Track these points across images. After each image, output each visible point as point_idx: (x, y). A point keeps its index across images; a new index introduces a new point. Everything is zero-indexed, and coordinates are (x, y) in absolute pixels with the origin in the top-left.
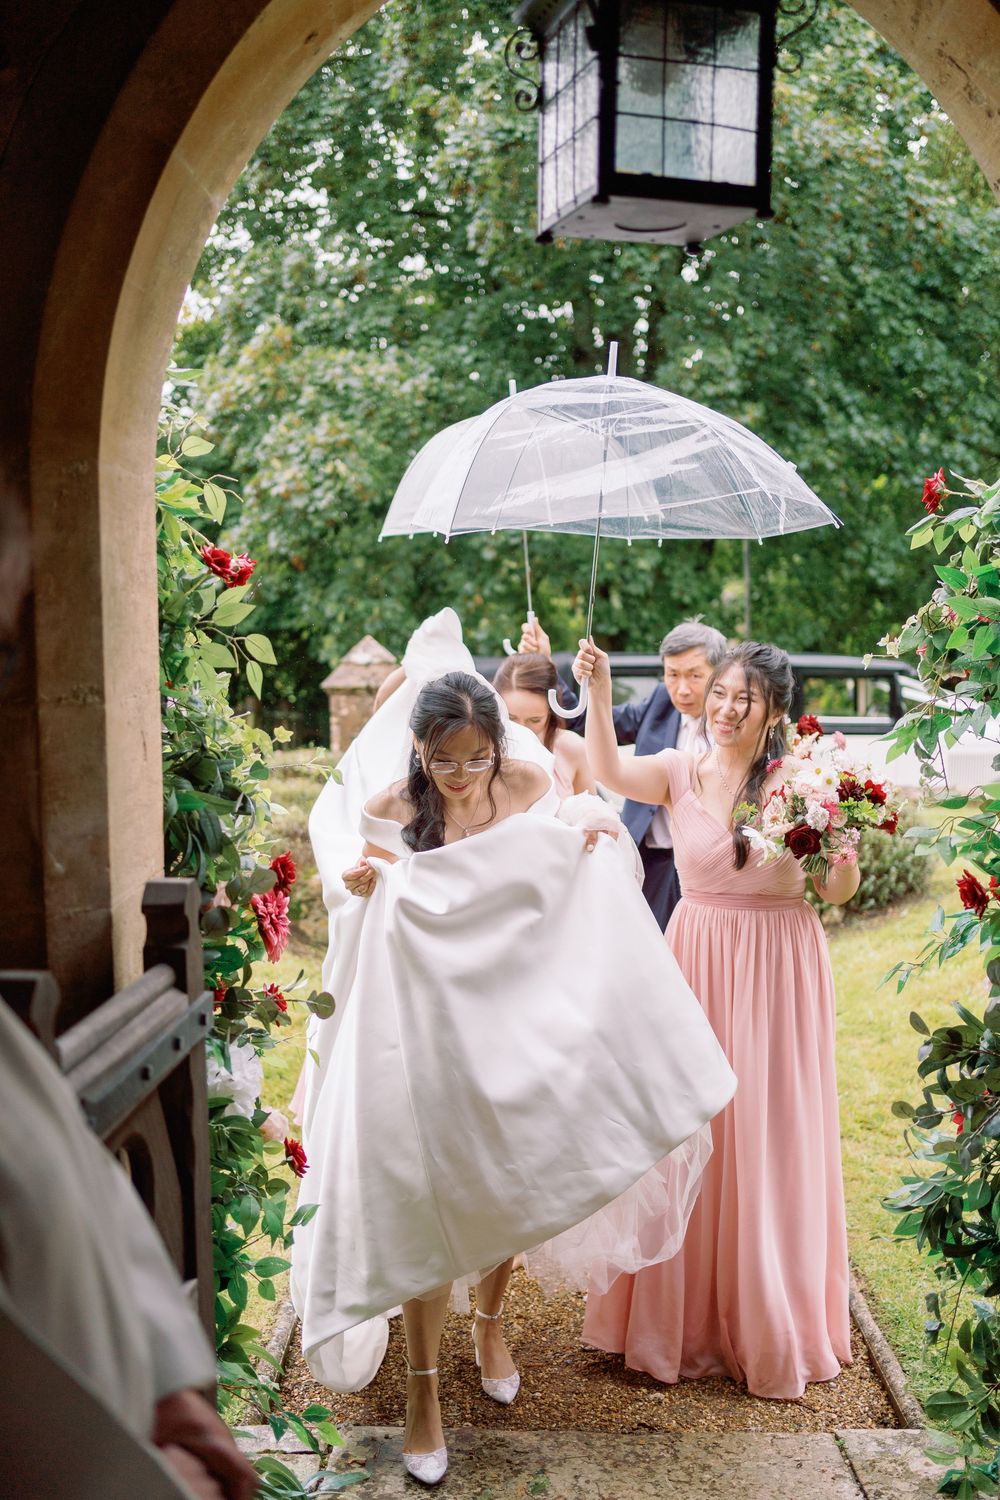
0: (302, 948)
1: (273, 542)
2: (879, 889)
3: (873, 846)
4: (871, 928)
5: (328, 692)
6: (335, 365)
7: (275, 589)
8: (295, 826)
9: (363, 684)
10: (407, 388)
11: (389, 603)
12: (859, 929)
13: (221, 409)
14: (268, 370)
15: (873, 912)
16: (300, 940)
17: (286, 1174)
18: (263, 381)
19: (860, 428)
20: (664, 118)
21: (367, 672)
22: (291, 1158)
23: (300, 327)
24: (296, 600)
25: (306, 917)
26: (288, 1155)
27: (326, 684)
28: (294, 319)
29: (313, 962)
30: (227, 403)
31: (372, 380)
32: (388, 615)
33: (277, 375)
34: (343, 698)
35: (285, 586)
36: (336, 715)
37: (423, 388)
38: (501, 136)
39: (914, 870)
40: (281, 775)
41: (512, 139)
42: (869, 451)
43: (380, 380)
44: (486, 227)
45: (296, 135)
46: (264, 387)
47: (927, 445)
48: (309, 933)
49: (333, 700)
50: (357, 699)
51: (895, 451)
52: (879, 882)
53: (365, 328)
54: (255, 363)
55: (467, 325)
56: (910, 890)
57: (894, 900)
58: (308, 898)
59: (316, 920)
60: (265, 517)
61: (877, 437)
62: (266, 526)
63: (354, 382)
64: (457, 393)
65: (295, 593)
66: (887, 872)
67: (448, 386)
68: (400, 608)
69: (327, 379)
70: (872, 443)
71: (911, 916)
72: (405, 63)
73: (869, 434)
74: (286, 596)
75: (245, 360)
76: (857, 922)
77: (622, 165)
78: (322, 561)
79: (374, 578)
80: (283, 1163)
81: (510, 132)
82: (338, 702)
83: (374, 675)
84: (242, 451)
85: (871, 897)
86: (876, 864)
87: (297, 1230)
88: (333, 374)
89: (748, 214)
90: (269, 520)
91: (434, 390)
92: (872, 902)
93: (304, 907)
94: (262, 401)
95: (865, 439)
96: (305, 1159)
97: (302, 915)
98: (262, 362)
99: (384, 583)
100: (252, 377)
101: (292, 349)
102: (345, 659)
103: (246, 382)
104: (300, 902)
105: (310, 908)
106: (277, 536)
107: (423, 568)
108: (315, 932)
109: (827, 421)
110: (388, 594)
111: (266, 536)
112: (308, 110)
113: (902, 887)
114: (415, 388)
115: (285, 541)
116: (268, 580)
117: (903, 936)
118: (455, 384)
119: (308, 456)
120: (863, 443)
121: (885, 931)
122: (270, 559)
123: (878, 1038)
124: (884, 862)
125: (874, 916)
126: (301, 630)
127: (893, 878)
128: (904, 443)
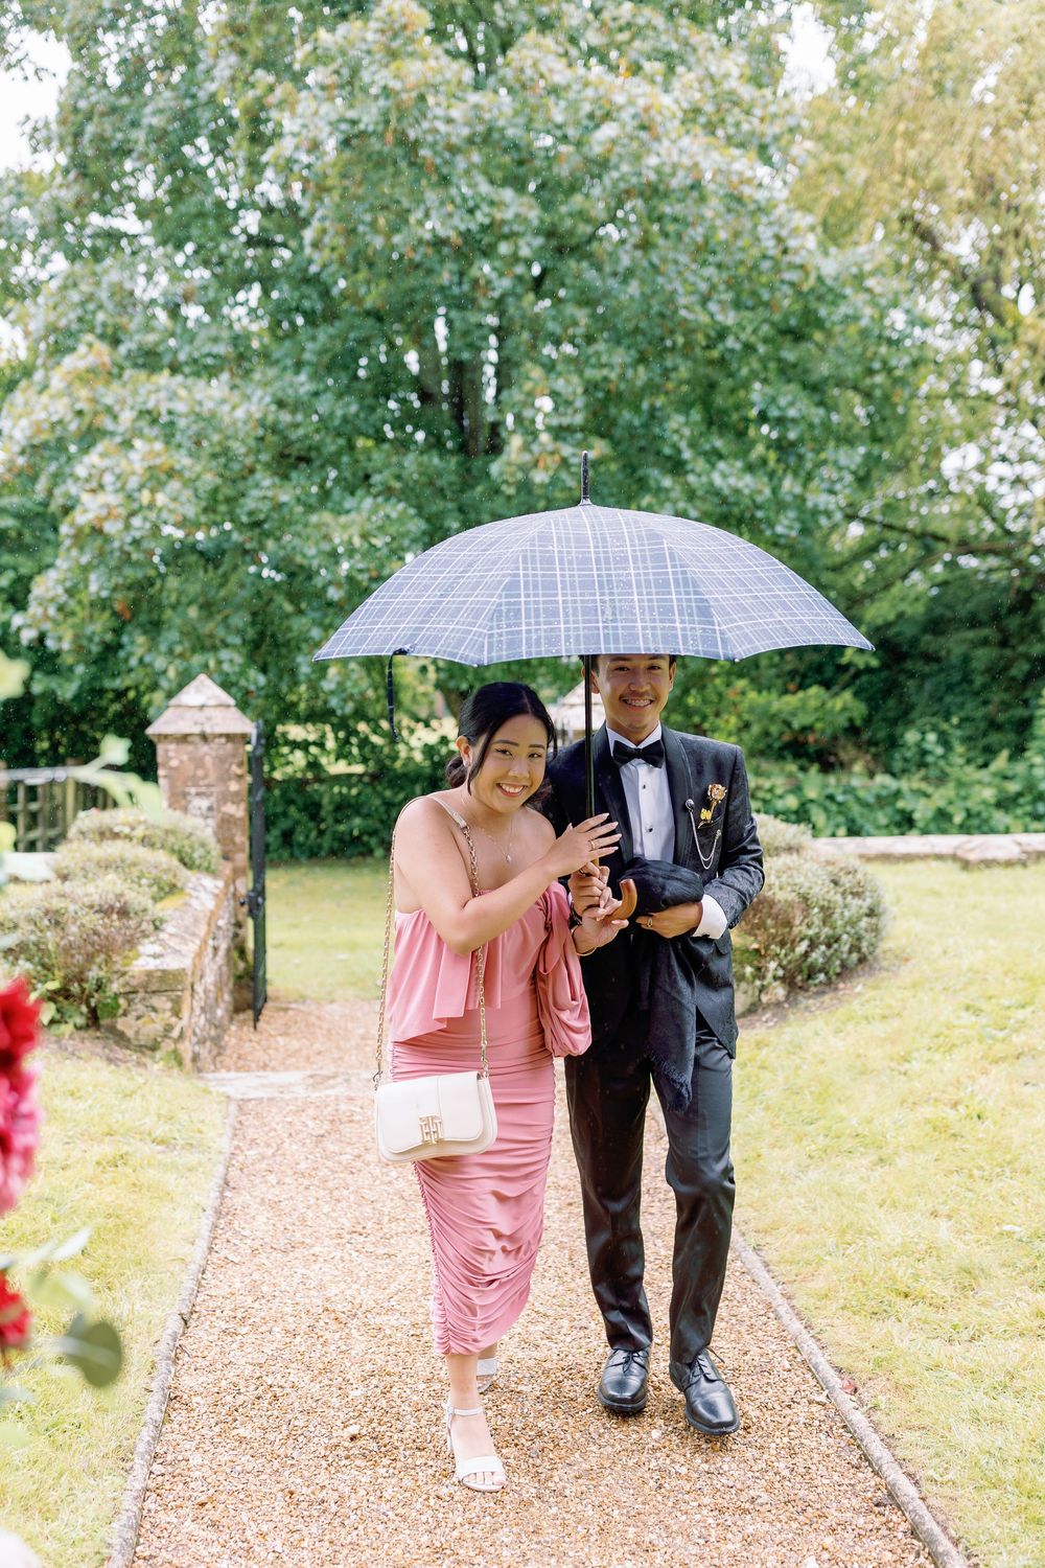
0: (120, 1053)
1: (95, 585)
2: (828, 960)
3: (822, 908)
4: (822, 1007)
5: (155, 740)
6: (162, 390)
7: (97, 639)
8: (111, 898)
9: (196, 730)
11: (225, 654)
12: (807, 1008)
13: (31, 438)
14: (84, 393)
15: (821, 988)
16: (117, 1043)
18: (79, 406)
19: (724, 476)
21: (200, 716)
23: (123, 349)
24: (122, 654)
25: (125, 1014)
27: (150, 731)
28: (115, 342)
29: (134, 1071)
30: (39, 431)
31: (200, 403)
32: (226, 667)
33: (94, 401)
34: (172, 747)
35: (109, 637)
36: (164, 765)
37: (258, 415)
38: (344, 126)
39: (868, 936)
40: (97, 838)
41: (356, 130)
42: (732, 499)
43: (209, 405)
44: (324, 231)
45: (114, 144)
46: (80, 413)
47: (790, 493)
48: (130, 1033)
49: (160, 749)
50: (190, 748)
51: (759, 499)
52: (829, 953)
53: (196, 355)
54: (69, 385)
55: (307, 356)
56: (862, 960)
57: (845, 972)
58: (128, 989)
59: (138, 1018)
60: (84, 560)
61: (740, 485)
62: (86, 569)
63: (180, 407)
64: (297, 426)
65: (120, 646)
66: (837, 940)
67: (285, 417)
68: (239, 659)
69: (150, 405)
70: (737, 491)
71: (871, 993)
72: (233, 59)
73: (732, 481)
74: (111, 649)
75: (57, 382)
76: (804, 1001)
78: (150, 611)
79: (208, 628)
81: (354, 123)
82: (167, 751)
83: (209, 719)
84: (58, 492)
85: (820, 971)
86: (826, 931)
88: (158, 401)
90: (90, 563)
91: (270, 420)
92: (822, 977)
93: (122, 1001)
94: (79, 428)
95: (729, 486)
97: (121, 1011)
98: (77, 384)
99: (221, 633)
100: (65, 400)
101: (115, 373)
102: (173, 702)
103: (60, 409)
104: (116, 996)
105: (130, 1002)
106: (98, 578)
108: (137, 1033)
109: (689, 467)
110: (226, 645)
111: (86, 581)
112: (129, 117)
113: (855, 956)
114: (249, 415)
115: (106, 585)
116: (89, 629)
117: (867, 1018)
119: (124, 484)
120: (726, 492)
121: (842, 1012)
122: (92, 604)
123: (875, 1158)
124: (834, 928)
125: (823, 993)
126: (128, 689)
127: (846, 948)
128: (767, 492)
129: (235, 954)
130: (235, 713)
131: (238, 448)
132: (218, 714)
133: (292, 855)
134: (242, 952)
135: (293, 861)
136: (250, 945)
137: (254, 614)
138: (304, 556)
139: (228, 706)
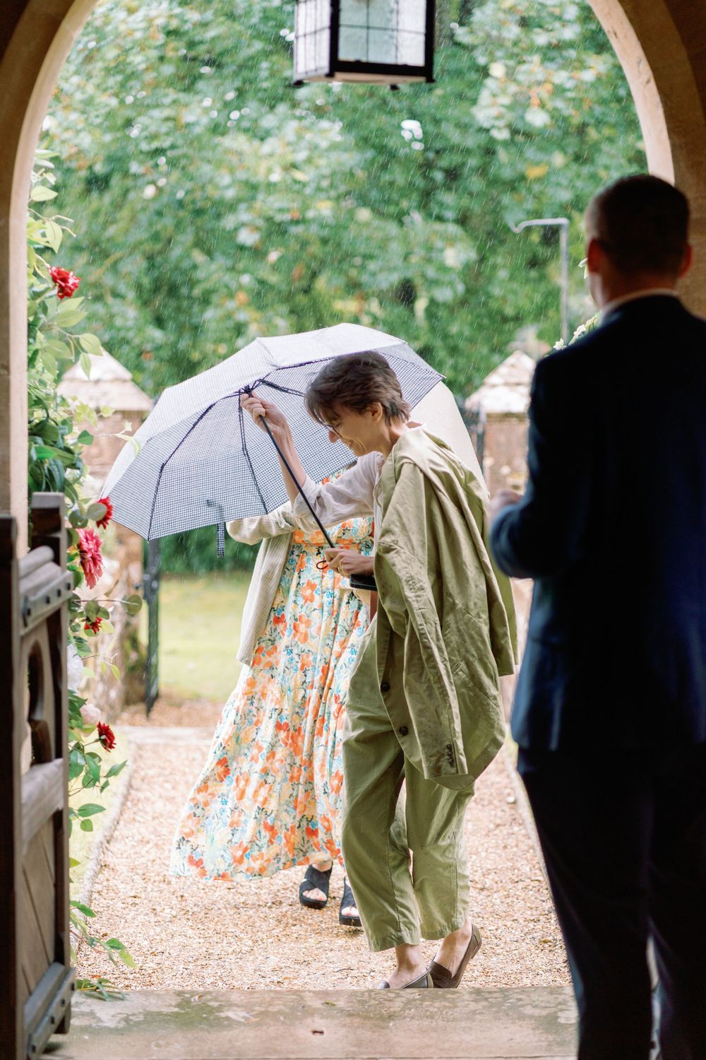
9: (91, 405)
10: (137, 20)
17: (98, 748)
20: (368, 28)
21: (96, 391)
22: (103, 737)
26: (101, 734)
37: (160, 21)
64: (205, 25)
77: (344, 55)
80: (96, 741)
83: (105, 394)
87: (111, 779)
89: (422, 79)
91: (174, 24)
96: (113, 737)
99: (109, 281)
102: (66, 377)
107: (159, 259)
114: (150, 21)
118: (201, 13)
129: (128, 644)
130: (130, 389)
131: (137, 60)
132: (115, 390)
133: (189, 565)
134: (134, 642)
135: (189, 572)
136: (143, 638)
137: (150, 258)
138: (217, 187)
139: (124, 381)
